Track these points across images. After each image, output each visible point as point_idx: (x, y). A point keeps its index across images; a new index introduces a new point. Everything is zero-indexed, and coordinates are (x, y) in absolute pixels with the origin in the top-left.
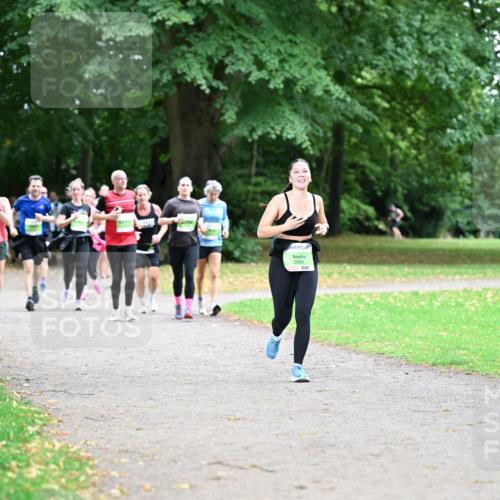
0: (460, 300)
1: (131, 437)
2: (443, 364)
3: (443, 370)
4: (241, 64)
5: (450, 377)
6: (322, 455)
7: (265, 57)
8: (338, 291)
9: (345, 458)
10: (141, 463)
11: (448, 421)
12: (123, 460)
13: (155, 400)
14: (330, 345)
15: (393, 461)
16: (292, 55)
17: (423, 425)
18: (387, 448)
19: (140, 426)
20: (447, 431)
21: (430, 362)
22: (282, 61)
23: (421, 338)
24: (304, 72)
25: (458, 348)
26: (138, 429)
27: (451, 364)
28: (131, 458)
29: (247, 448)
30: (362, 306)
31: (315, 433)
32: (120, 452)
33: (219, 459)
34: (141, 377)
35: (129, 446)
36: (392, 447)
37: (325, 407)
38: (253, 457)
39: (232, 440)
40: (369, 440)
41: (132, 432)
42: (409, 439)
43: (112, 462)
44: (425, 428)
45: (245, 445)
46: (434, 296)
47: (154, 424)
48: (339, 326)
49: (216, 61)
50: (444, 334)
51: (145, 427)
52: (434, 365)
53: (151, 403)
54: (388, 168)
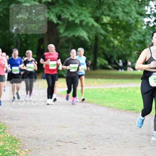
0: (134, 90)
1: (32, 133)
2: (129, 110)
3: (129, 112)
4: (66, 15)
5: (131, 114)
6: (92, 138)
7: (74, 14)
8: (96, 87)
9: (99, 139)
10: (35, 141)
11: (131, 128)
12: (29, 140)
13: (39, 121)
14: (94, 104)
15: (113, 140)
16: (82, 13)
17: (123, 129)
18: (112, 136)
19: (35, 129)
20: (130, 131)
21: (125, 109)
22: (79, 15)
23: (122, 102)
24: (86, 18)
25: (134, 105)
26: (34, 130)
27: (132, 110)
28: (32, 140)
29: (68, 136)
30: (104, 92)
31: (89, 132)
32: (28, 137)
33: (59, 140)
34: (35, 114)
35: (31, 136)
36: (113, 136)
37: (92, 123)
38: (70, 139)
39: (63, 134)
40: (106, 134)
41: (32, 131)
42: (118, 133)
43: (26, 141)
44: (123, 130)
45: (68, 135)
46: (126, 89)
47: (39, 129)
48: (97, 98)
49: (58, 14)
50: (129, 101)
51: (36, 130)
52: (126, 110)
53: (38, 122)
54: (112, 49)
